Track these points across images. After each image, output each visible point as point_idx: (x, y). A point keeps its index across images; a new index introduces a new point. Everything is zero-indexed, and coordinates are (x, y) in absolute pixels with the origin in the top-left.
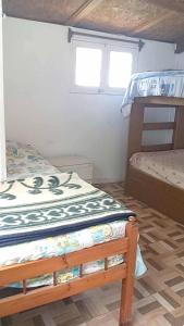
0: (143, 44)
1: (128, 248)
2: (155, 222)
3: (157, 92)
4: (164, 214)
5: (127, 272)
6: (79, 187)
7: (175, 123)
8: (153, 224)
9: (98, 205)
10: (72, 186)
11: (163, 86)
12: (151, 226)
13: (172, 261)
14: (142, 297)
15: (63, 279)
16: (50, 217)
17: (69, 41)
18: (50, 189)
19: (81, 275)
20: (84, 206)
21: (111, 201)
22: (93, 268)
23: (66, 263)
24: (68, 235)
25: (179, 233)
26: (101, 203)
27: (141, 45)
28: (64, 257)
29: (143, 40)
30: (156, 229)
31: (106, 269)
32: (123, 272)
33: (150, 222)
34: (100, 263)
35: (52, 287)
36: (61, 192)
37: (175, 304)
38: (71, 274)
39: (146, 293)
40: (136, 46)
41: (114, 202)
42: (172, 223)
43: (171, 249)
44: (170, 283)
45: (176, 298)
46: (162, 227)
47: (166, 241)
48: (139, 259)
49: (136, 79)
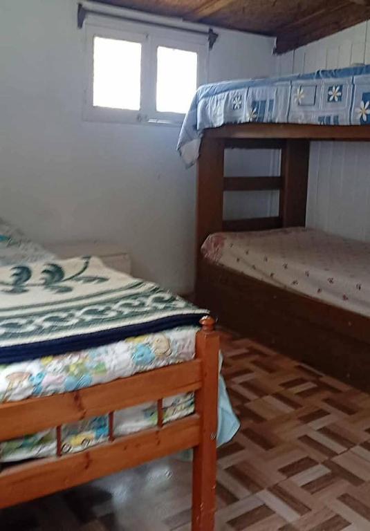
0: (216, 36)
1: (202, 381)
2: (254, 362)
3: (245, 115)
4: (271, 346)
5: (201, 431)
6: (103, 280)
7: (281, 178)
8: (252, 367)
9: (143, 304)
10: (90, 279)
11: (254, 104)
12: (247, 371)
13: (291, 432)
14: (235, 499)
15: (75, 444)
16: (47, 325)
17: (80, 25)
18: (47, 284)
19: (111, 437)
20: (115, 307)
21: (167, 296)
22: (134, 424)
23: (80, 407)
24: (84, 354)
25: (302, 381)
26: (149, 301)
27: (213, 38)
28: (76, 395)
29: (216, 30)
30: (257, 375)
31: (160, 423)
32: (195, 429)
33: (246, 363)
34: (147, 413)
35: (54, 459)
36: (69, 289)
37: (300, 508)
38: (91, 434)
39: (242, 492)
40: (205, 39)
41: (173, 299)
42: (289, 364)
43: (288, 410)
44: (289, 470)
45: (303, 496)
46: (271, 371)
47: (279, 396)
48: (224, 404)
49: (206, 96)
